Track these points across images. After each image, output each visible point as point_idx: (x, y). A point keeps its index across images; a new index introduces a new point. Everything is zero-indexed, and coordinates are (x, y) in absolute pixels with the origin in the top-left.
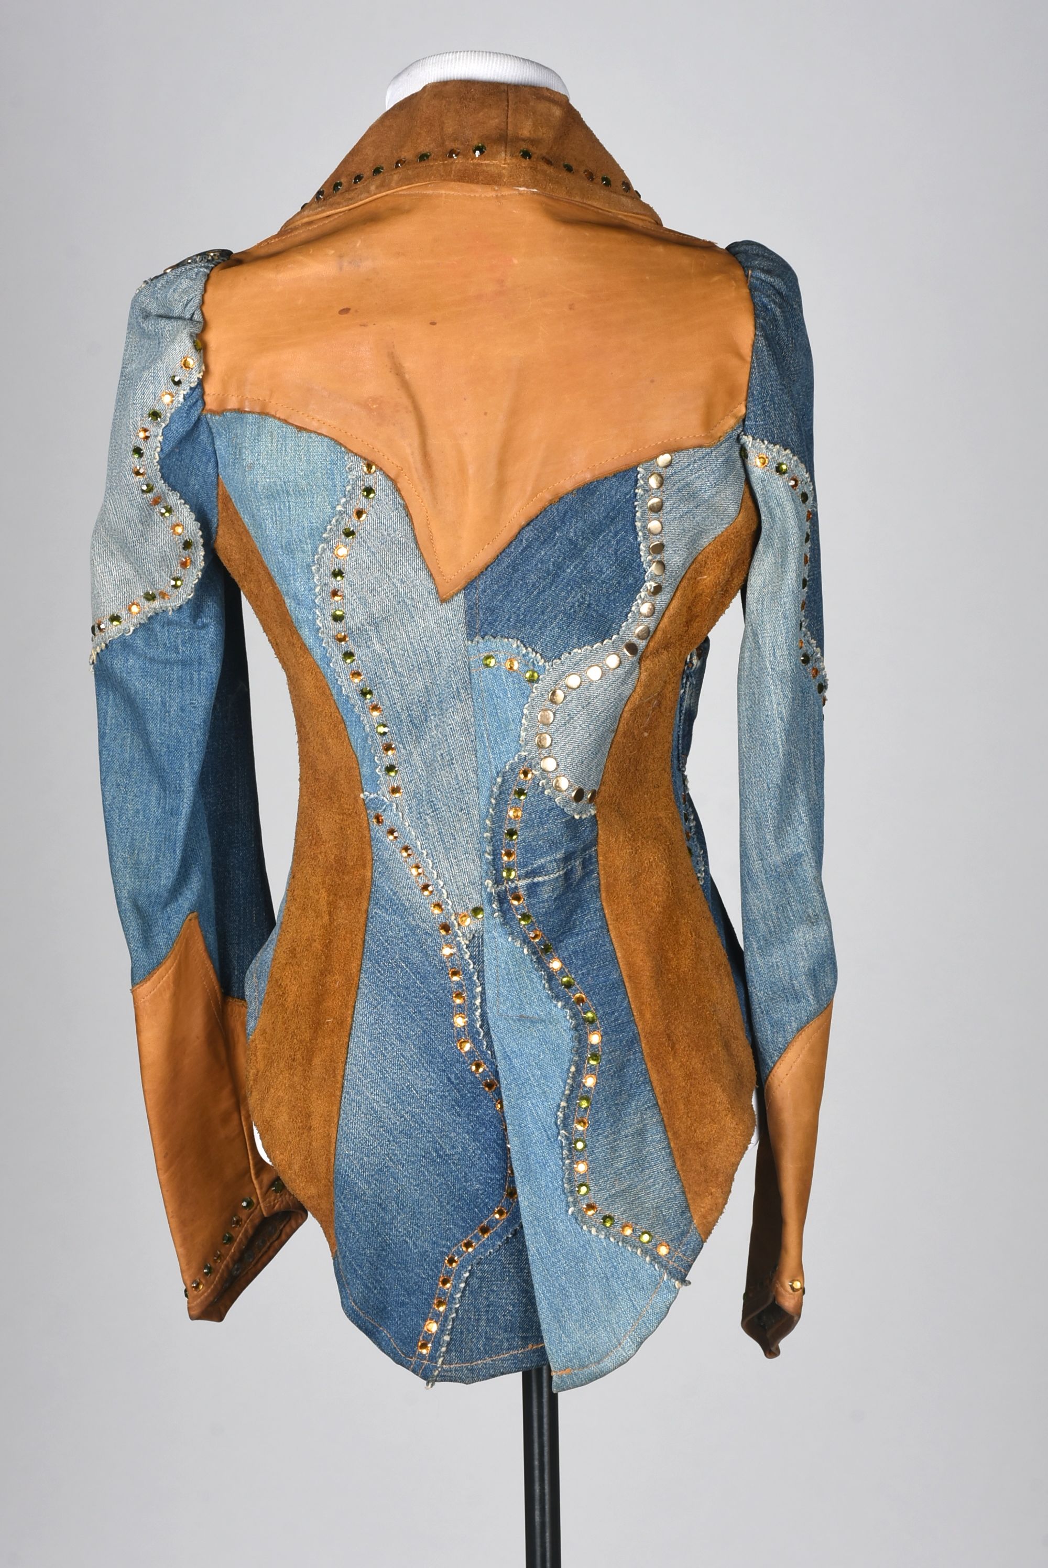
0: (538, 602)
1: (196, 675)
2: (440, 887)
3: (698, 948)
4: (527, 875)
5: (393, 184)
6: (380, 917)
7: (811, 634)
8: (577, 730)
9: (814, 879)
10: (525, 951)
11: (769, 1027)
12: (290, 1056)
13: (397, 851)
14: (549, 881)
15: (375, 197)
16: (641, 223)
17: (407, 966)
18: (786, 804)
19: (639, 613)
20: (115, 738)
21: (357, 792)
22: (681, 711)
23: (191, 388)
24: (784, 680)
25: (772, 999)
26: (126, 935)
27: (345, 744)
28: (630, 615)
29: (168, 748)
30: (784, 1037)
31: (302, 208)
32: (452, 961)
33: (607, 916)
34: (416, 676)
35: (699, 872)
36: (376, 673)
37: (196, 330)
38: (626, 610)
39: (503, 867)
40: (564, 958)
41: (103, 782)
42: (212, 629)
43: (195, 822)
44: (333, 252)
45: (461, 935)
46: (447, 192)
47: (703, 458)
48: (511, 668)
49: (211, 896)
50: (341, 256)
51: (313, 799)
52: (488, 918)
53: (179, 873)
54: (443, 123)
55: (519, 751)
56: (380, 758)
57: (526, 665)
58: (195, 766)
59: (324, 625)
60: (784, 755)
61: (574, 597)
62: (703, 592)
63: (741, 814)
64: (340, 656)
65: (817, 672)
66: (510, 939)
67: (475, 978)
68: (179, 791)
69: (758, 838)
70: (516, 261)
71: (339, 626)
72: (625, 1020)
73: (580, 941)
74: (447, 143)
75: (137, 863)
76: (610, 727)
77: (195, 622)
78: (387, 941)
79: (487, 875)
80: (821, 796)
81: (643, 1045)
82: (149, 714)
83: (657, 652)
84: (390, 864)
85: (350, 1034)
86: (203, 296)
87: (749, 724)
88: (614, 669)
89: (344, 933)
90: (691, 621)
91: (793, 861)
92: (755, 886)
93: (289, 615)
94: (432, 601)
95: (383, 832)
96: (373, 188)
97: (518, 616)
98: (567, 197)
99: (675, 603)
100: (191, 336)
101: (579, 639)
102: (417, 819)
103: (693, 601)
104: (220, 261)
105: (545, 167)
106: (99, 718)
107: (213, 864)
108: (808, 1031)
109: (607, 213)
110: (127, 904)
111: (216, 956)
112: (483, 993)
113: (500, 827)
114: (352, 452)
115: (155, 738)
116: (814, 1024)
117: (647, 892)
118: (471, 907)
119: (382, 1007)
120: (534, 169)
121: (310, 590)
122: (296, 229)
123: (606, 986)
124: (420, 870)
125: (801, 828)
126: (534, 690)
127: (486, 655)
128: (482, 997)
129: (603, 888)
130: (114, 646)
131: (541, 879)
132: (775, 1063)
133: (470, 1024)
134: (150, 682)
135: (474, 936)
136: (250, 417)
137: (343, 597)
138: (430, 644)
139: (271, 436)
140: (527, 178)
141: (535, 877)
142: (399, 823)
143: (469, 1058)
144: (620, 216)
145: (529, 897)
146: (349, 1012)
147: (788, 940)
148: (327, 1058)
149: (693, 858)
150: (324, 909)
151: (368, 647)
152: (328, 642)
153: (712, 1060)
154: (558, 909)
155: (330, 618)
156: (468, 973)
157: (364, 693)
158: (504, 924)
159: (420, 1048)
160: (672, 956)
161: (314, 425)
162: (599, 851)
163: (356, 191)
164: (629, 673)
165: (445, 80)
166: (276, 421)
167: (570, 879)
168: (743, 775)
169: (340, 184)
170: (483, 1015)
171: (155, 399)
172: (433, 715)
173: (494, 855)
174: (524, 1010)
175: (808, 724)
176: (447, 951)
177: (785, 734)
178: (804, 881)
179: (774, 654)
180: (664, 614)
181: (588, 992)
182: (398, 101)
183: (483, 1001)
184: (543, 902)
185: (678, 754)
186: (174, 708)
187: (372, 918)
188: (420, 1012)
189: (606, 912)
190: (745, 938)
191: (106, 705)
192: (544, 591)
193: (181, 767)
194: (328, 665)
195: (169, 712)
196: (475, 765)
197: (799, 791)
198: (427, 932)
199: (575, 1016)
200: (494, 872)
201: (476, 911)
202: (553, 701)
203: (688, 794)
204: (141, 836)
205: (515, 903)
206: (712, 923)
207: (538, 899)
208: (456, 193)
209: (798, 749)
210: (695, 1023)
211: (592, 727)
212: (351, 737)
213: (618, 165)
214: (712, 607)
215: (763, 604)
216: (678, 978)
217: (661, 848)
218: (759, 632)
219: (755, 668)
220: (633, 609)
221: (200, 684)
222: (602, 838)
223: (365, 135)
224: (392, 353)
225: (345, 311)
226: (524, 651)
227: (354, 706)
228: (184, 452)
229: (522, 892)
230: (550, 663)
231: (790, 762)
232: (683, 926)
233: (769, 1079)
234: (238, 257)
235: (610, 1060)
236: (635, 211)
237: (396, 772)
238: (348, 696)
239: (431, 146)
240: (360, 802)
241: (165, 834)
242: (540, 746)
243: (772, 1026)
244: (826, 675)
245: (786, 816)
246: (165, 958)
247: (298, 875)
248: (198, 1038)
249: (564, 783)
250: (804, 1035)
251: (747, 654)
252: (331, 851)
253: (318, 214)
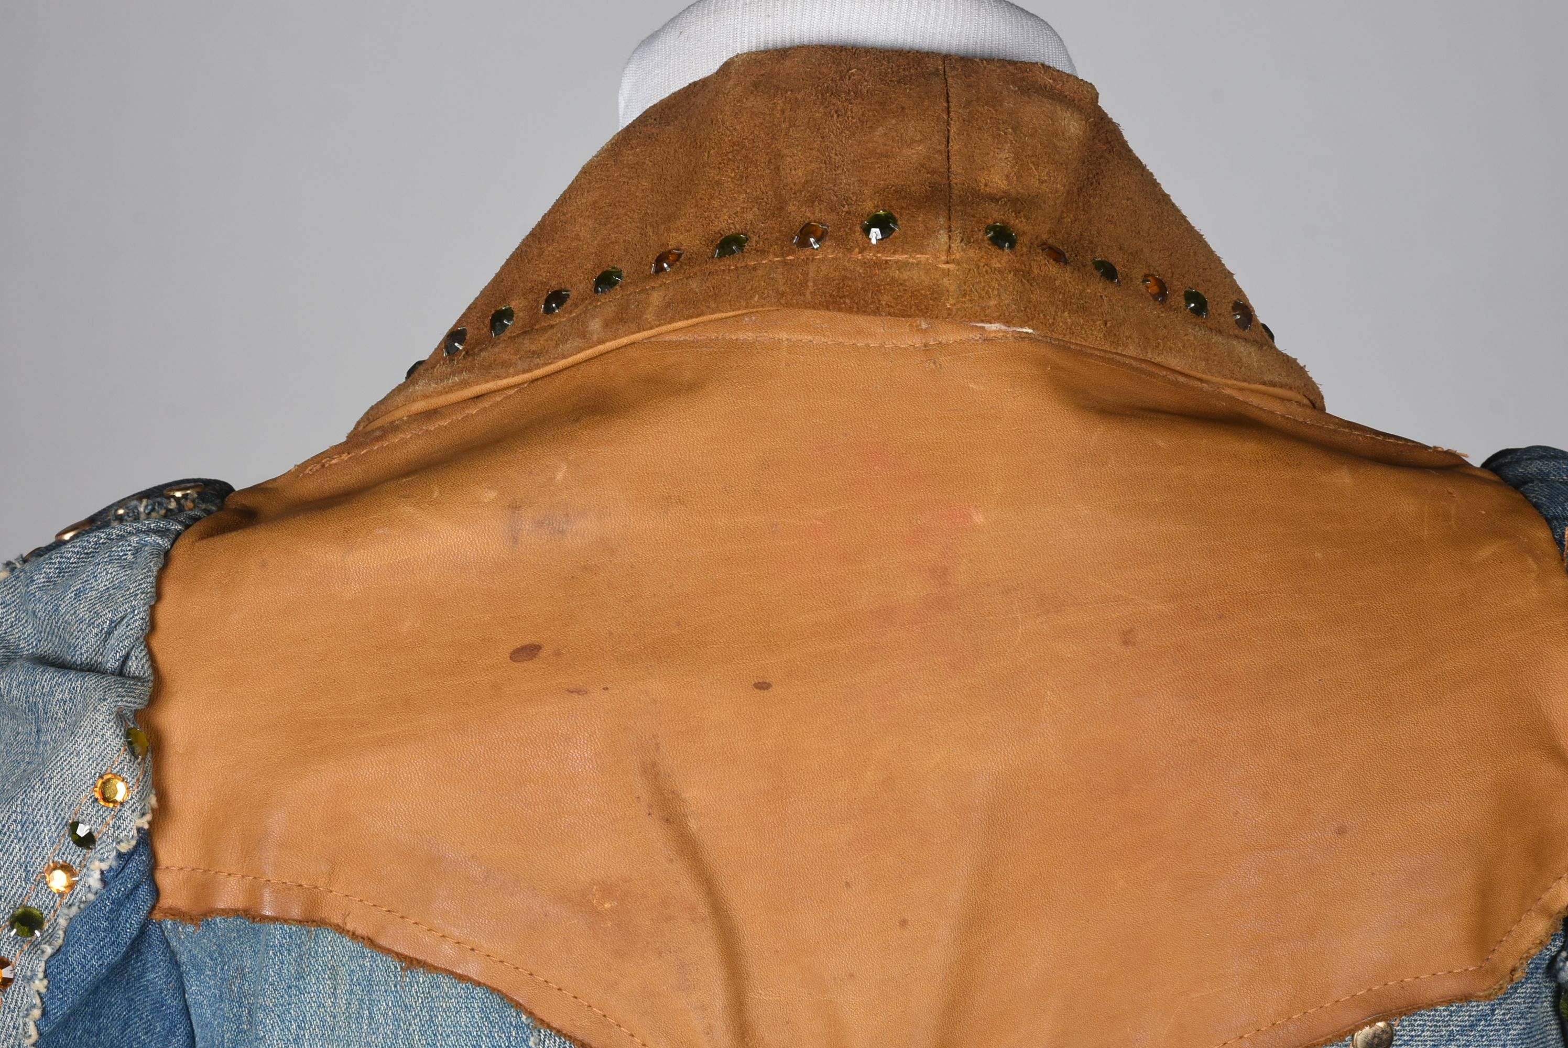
5: (649, 316)
15: (601, 348)
16: (1278, 408)
23: (120, 855)
31: (410, 373)
37: (132, 702)
44: (492, 495)
46: (795, 337)
47: (1472, 1026)
50: (515, 507)
54: (779, 155)
70: (978, 519)
74: (791, 208)
86: (153, 609)
96: (595, 325)
98: (1107, 347)
100: (120, 717)
104: (197, 513)
105: (1052, 269)
109: (1197, 384)
114: (549, 1026)
120: (1023, 273)
122: (394, 428)
136: (276, 933)
139: (333, 978)
140: (1007, 299)
144: (1227, 391)
161: (445, 954)
163: (550, 332)
165: (779, 45)
166: (346, 941)
169: (509, 314)
171: (27, 880)
182: (655, 101)
208: (818, 340)
213: (1218, 260)
223: (571, 188)
224: (654, 765)
225: (527, 652)
228: (105, 1011)
234: (246, 501)
236: (1267, 378)
239: (749, 216)
253: (451, 390)
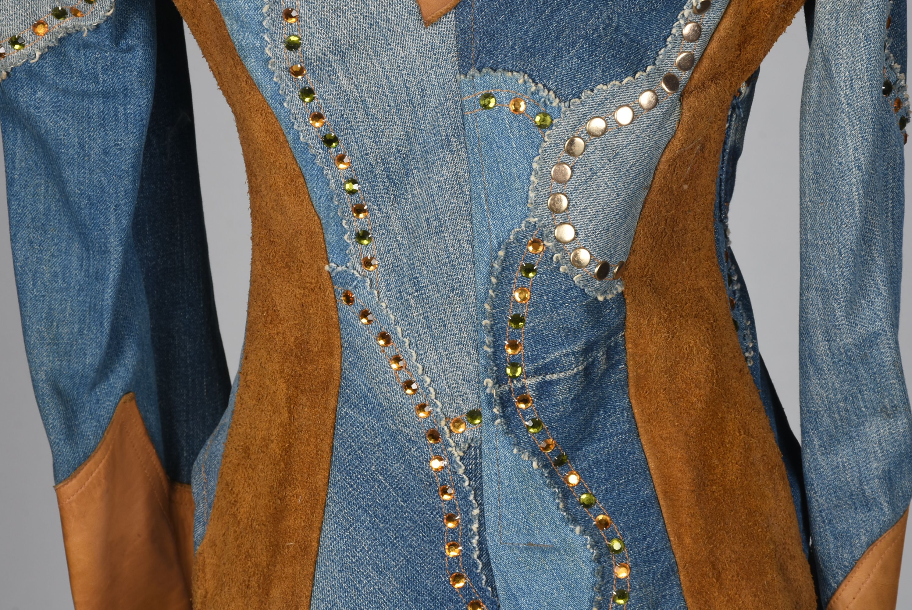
0: (551, 24)
1: (121, 109)
2: (426, 385)
3: (748, 449)
4: (537, 372)
6: (351, 418)
7: (894, 56)
8: (601, 189)
9: (893, 363)
10: (535, 465)
11: (831, 539)
12: (244, 581)
13: (372, 337)
14: (566, 378)
17: (386, 479)
18: (860, 271)
19: (681, 34)
20: (26, 185)
21: (321, 264)
22: (724, 150)
24: (864, 119)
25: (837, 506)
26: (45, 424)
27: (305, 203)
28: (669, 39)
29: (89, 199)
30: (851, 553)
32: (442, 476)
33: (637, 417)
34: (394, 119)
35: (747, 351)
36: (342, 115)
38: (664, 33)
39: (506, 362)
40: (583, 470)
41: (13, 239)
42: (140, 52)
43: (128, 285)
45: (453, 444)
48: (516, 110)
49: (151, 370)
51: (268, 267)
52: (487, 425)
53: (109, 346)
55: (527, 216)
56: (349, 222)
57: (536, 106)
58: (123, 221)
59: (275, 55)
60: (861, 213)
61: (598, 18)
62: (762, 7)
63: (801, 283)
64: (296, 94)
65: (899, 103)
66: (515, 451)
67: (472, 497)
68: (105, 252)
69: (825, 314)
71: (294, 55)
72: (660, 547)
73: (603, 448)
75: (56, 338)
76: (643, 183)
77: (117, 44)
78: (360, 448)
79: (486, 372)
80: (898, 256)
81: (682, 578)
82: (64, 158)
83: (702, 86)
84: (363, 353)
85: (316, 562)
87: (815, 173)
88: (649, 110)
89: (307, 436)
90: (744, 43)
91: (867, 342)
92: (819, 371)
93: (231, 40)
94: (413, 24)
95: (354, 313)
97: (526, 42)
99: (726, 22)
101: (604, 71)
102: (397, 298)
103: (749, 18)
106: (5, 160)
107: (153, 329)
108: (881, 545)
110: (45, 388)
111: (159, 438)
112: (482, 516)
113: (503, 312)
115: (73, 188)
116: (888, 536)
117: (686, 384)
118: (466, 409)
119: (355, 529)
121: (256, 10)
123: (636, 505)
124: (401, 364)
125: (878, 302)
126: (546, 139)
127: (483, 93)
128: (479, 520)
129: (631, 383)
130: (18, 75)
131: (554, 377)
132: (839, 584)
133: (466, 554)
134: (64, 119)
135: (470, 447)
137: (298, 18)
138: (411, 79)
141: (547, 374)
142: (374, 303)
143: (464, 596)
145: (539, 398)
146: (315, 535)
147: (857, 435)
148: (288, 590)
149: (739, 332)
150: (283, 404)
151: (332, 82)
152: (280, 77)
153: (765, 591)
154: (577, 411)
155: (282, 46)
156: (462, 491)
157: (328, 141)
158: (508, 433)
159: (403, 582)
160: (716, 462)
162: (628, 336)
164: (668, 114)
167: (590, 374)
168: (806, 235)
170: (482, 543)
172: (415, 168)
173: (494, 347)
174: (533, 536)
175: (887, 169)
176: (436, 464)
177: (863, 187)
178: (881, 366)
179: (851, 86)
180: (712, 36)
181: (613, 513)
183: (482, 525)
184: (557, 404)
185: (720, 202)
186: (95, 151)
187: (341, 419)
188: (403, 537)
189: (636, 411)
190: (804, 432)
191: (13, 145)
192: (558, 10)
193: (107, 222)
194: (282, 105)
195: (89, 156)
196: (470, 233)
197: (876, 254)
198: (410, 439)
199: (596, 544)
200: (495, 368)
201: (473, 415)
202: (570, 152)
203: (730, 248)
204: (61, 305)
205: (522, 406)
206: (763, 415)
207: (552, 400)
209: (875, 202)
210: (745, 545)
211: (620, 185)
212: (312, 195)
214: (772, 25)
215: (837, 21)
216: (724, 489)
217: (703, 328)
218: (831, 57)
219: (825, 103)
220: (674, 31)
221: (127, 121)
222: (631, 321)
226: (533, 88)
227: (315, 156)
229: (530, 393)
230: (567, 104)
231: (865, 219)
232: (730, 424)
233: (832, 602)
235: (640, 598)
237: (370, 239)
238: (307, 144)
240: (325, 275)
241: (90, 303)
242: (554, 210)
243: (836, 538)
244: (909, 106)
245: (860, 286)
246: (94, 450)
247: (252, 357)
248: (139, 535)
249: (584, 256)
250: (875, 550)
251: (814, 84)
252: (291, 332)
